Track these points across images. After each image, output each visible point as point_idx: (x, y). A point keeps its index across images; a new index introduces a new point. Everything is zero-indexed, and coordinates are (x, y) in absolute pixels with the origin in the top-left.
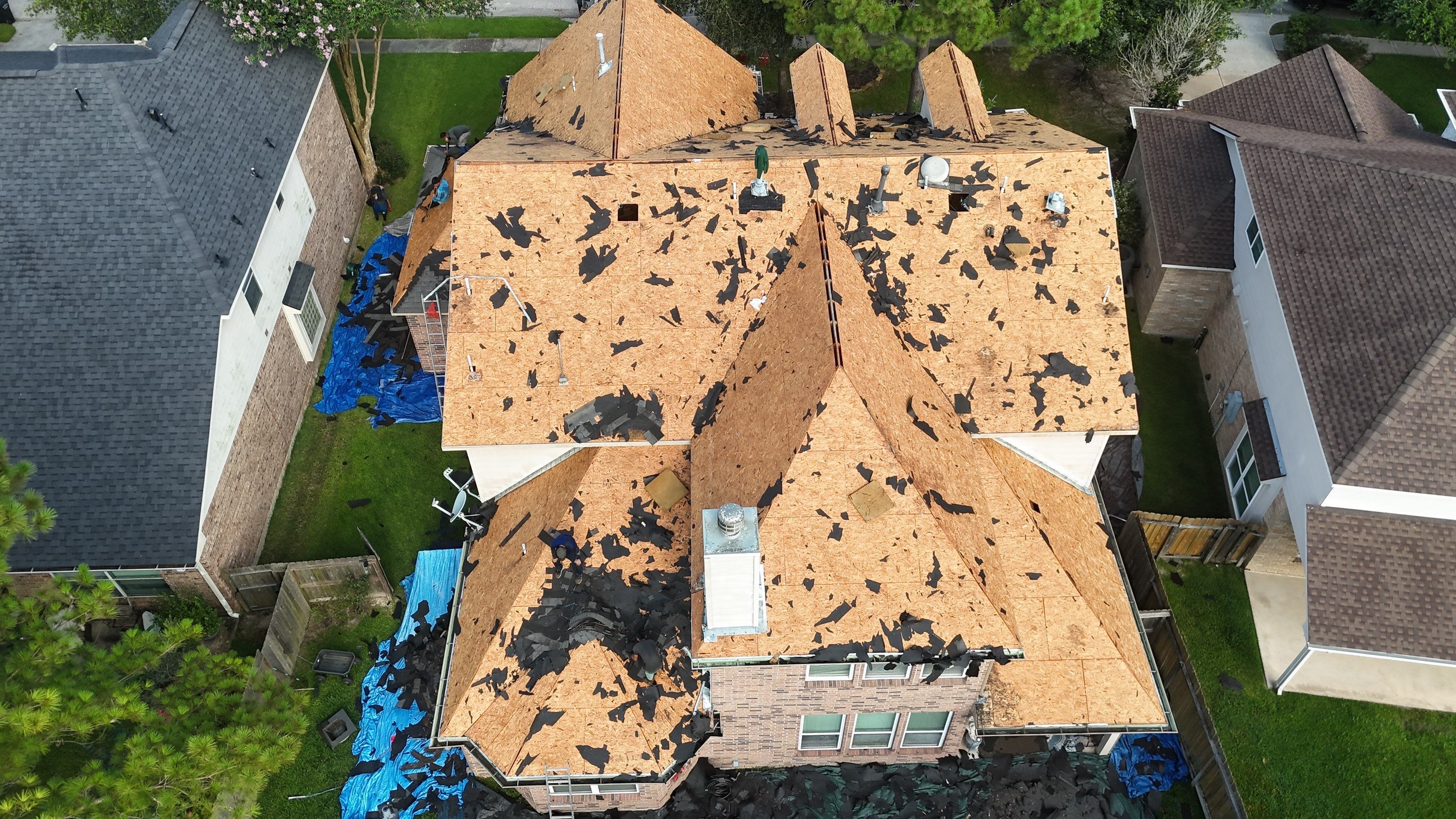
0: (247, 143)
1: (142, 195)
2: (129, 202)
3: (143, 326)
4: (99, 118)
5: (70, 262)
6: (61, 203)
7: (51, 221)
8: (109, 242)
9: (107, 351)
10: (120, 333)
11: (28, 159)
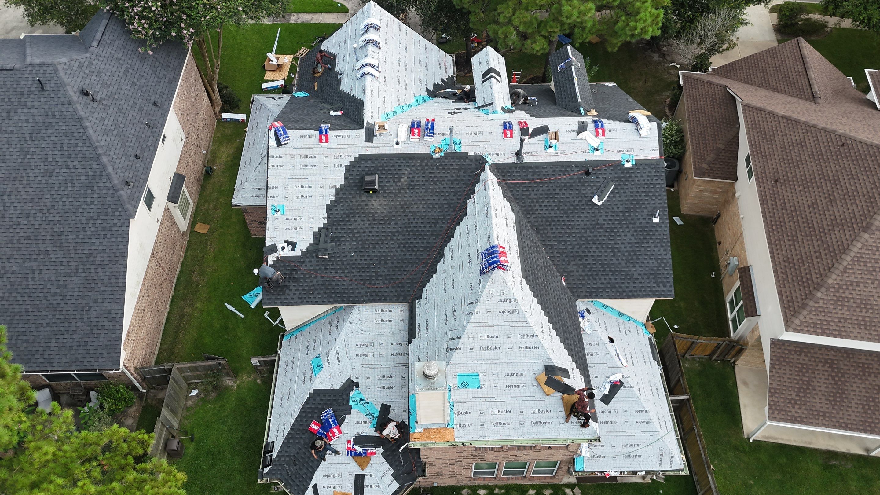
0: (143, 105)
1: (80, 145)
2: (73, 149)
3: (84, 226)
4: (52, 96)
5: (39, 186)
6: (32, 149)
7: (26, 160)
8: (62, 174)
9: (63, 241)
10: (70, 230)
11: (11, 122)
